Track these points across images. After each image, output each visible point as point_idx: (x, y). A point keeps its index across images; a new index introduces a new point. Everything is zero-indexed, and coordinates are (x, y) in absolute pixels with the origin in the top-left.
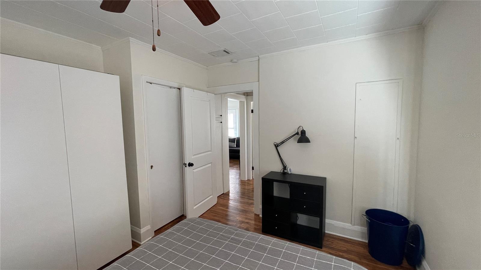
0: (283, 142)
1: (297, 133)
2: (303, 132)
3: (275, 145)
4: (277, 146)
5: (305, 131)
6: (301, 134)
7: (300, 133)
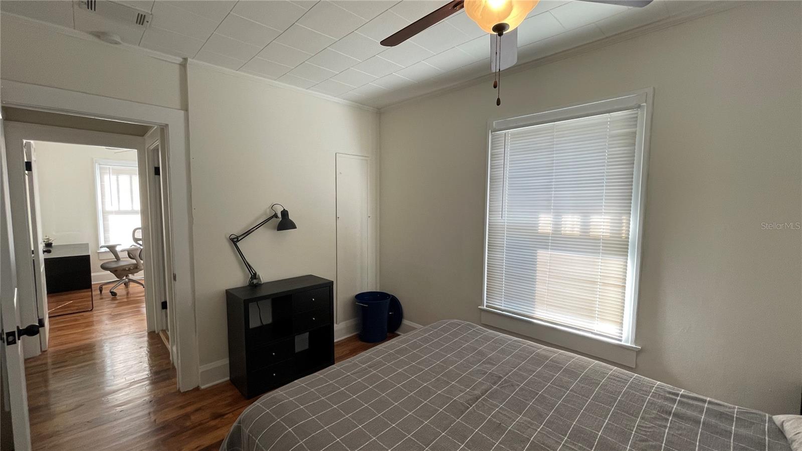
0: (248, 233)
1: (276, 216)
2: (285, 213)
3: (232, 240)
4: (234, 241)
5: (287, 211)
6: (282, 216)
7: (279, 215)
